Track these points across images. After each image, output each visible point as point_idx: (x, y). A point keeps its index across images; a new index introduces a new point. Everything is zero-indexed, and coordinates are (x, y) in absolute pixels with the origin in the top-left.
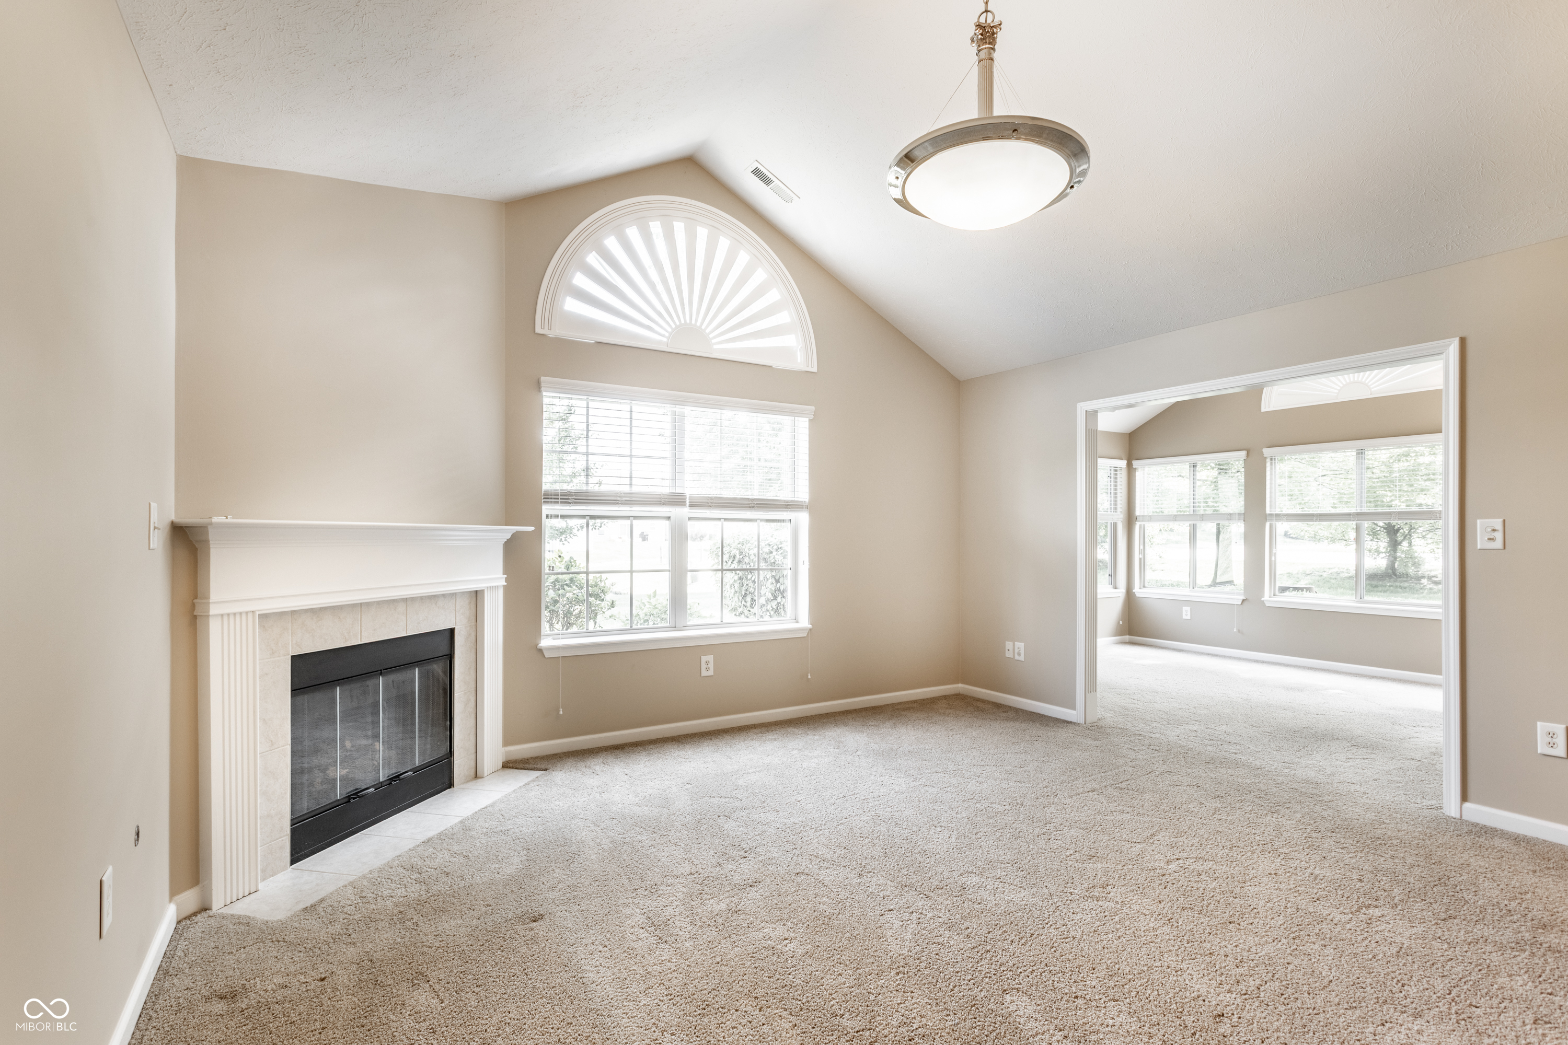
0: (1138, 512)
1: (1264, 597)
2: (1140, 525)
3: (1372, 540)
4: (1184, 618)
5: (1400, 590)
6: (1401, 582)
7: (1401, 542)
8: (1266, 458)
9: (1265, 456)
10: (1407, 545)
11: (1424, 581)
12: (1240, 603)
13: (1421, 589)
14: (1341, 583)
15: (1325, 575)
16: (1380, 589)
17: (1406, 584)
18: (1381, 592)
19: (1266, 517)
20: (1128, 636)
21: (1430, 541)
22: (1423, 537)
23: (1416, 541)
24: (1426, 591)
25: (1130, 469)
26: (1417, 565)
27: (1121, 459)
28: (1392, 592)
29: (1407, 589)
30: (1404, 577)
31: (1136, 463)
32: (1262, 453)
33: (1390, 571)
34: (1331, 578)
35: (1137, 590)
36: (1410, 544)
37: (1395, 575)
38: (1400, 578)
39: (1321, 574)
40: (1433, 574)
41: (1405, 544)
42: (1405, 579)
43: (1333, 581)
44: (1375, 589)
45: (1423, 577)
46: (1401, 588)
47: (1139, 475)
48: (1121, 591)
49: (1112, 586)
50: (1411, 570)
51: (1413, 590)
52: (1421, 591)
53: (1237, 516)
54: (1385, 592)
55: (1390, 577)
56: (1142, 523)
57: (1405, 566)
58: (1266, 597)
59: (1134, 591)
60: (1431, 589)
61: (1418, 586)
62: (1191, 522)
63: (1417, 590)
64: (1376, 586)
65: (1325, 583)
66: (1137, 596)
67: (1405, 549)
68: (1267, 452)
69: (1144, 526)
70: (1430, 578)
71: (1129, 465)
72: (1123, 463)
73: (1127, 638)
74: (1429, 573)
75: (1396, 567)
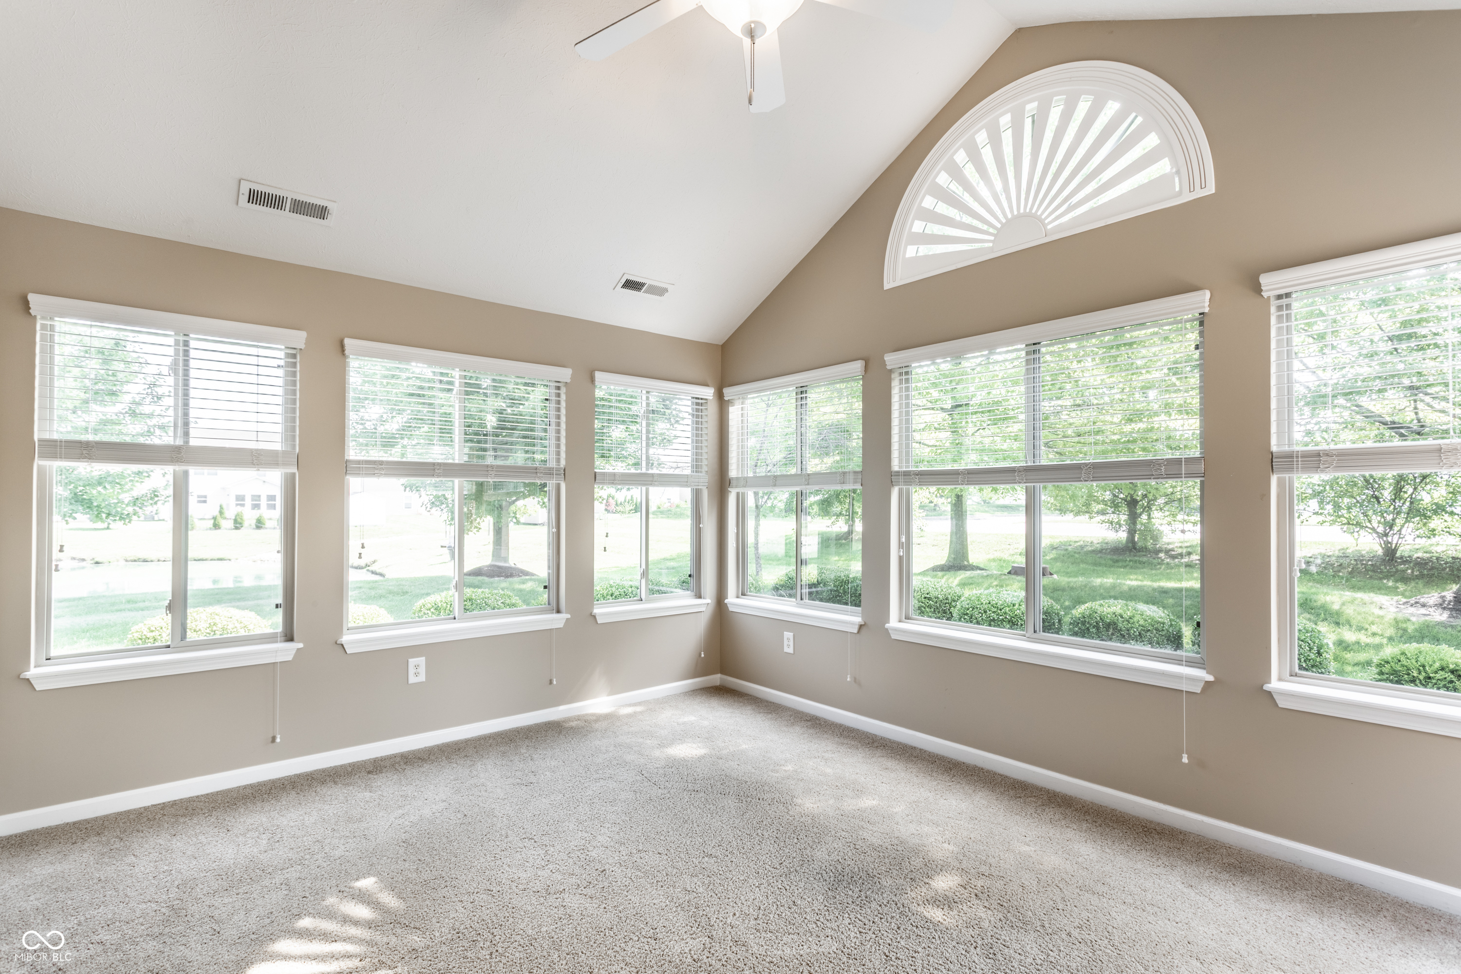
0: (733, 472)
1: (888, 622)
2: (738, 494)
3: (1113, 513)
4: (785, 651)
5: (1140, 566)
6: (1140, 556)
7: (1141, 515)
8: (891, 371)
9: (889, 367)
10: (1146, 517)
11: (1162, 555)
12: (856, 631)
13: (1159, 564)
14: (1084, 558)
15: (1070, 548)
16: (1120, 564)
17: (1145, 559)
18: (1121, 567)
19: (892, 478)
20: (719, 676)
21: (1167, 513)
22: (1161, 509)
23: (1156, 514)
24: (1163, 567)
25: (723, 404)
26: (1155, 538)
27: (706, 385)
28: (1131, 568)
29: (1146, 565)
30: (1143, 551)
31: (728, 392)
32: (884, 363)
33: (1130, 545)
34: (1075, 553)
35: (732, 600)
36: (1149, 515)
37: (1135, 549)
38: (1139, 551)
39: (1066, 547)
40: (1170, 547)
41: (1144, 517)
42: (1144, 553)
43: (1077, 556)
44: (1116, 564)
45: (1160, 551)
46: (1140, 562)
47: (734, 413)
48: (708, 601)
49: (693, 594)
50: (1150, 544)
51: (1151, 566)
52: (1158, 567)
53: (852, 476)
54: (1125, 567)
55: (1130, 551)
56: (741, 490)
57: (1144, 539)
58: (894, 622)
59: (726, 601)
60: (1168, 564)
61: (1155, 561)
62: (798, 489)
63: (1155, 565)
64: (1117, 561)
65: (1069, 558)
66: (731, 609)
67: (1144, 521)
68: (891, 359)
69: (743, 494)
70: (1167, 552)
71: (720, 395)
72: (708, 393)
73: (716, 679)
74: (1166, 546)
75: (1136, 540)
